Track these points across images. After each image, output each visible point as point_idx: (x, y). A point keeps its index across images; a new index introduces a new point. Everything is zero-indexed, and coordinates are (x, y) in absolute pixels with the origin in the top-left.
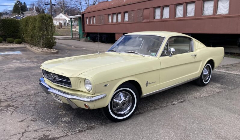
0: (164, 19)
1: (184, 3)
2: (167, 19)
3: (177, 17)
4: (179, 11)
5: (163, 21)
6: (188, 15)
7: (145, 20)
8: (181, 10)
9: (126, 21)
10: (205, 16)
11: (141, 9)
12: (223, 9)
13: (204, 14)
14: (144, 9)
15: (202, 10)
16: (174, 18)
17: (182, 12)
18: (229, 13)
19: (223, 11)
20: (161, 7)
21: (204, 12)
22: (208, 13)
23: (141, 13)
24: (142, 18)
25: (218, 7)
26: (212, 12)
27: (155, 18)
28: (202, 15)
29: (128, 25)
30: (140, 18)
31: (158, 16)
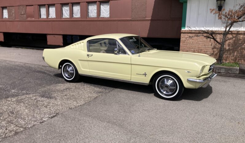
0: (50, 18)
1: (70, 4)
2: (53, 18)
3: (64, 17)
4: (65, 11)
5: (50, 21)
6: (75, 16)
7: (29, 19)
8: (67, 10)
9: (5, 18)
10: (90, 18)
11: (23, 5)
12: (105, 13)
13: (89, 16)
14: (26, 6)
15: (87, 12)
16: (61, 18)
17: (68, 12)
18: (110, 17)
19: (105, 15)
20: (46, 5)
21: (89, 14)
22: (93, 16)
23: (24, 11)
24: (25, 15)
25: (101, 10)
26: (96, 14)
27: (40, 17)
28: (87, 17)
29: (8, 23)
30: (23, 16)
31: (43, 15)
